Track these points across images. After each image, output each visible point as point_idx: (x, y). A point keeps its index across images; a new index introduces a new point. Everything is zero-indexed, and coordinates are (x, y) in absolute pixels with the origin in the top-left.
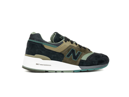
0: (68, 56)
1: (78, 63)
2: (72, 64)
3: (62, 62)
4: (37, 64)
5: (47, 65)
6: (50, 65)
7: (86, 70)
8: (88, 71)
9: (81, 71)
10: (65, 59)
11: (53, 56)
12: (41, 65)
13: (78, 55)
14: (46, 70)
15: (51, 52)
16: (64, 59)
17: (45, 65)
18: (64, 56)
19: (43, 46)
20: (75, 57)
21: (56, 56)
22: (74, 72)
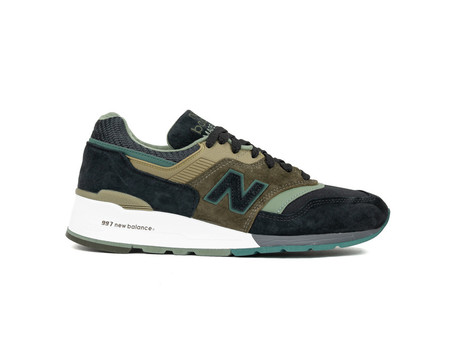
0: (214, 196)
1: (249, 223)
2: (226, 226)
3: (192, 220)
4: (104, 222)
5: (139, 228)
6: (150, 229)
7: (277, 250)
8: (283, 254)
9: (257, 254)
10: (201, 206)
11: (158, 194)
12: (120, 226)
13: (250, 195)
14: (132, 245)
15: (153, 182)
16: (199, 207)
17: (134, 227)
18: (199, 197)
19: (126, 162)
20: (240, 203)
21: (168, 195)
22: (232, 255)
